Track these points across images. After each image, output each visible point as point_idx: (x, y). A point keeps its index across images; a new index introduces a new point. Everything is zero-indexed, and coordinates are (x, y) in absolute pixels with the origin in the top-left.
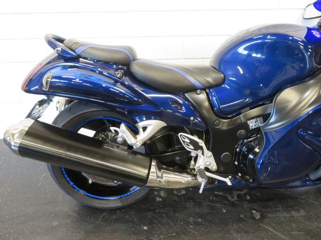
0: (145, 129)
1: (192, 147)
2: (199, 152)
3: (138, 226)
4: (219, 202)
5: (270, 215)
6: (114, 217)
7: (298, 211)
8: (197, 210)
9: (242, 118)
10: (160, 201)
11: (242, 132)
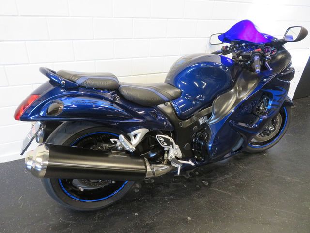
0: (135, 136)
1: (165, 144)
2: (171, 147)
3: (130, 215)
4: (179, 181)
5: (214, 181)
6: (108, 214)
7: (228, 174)
8: (168, 190)
9: (194, 118)
10: (138, 192)
11: (195, 127)
